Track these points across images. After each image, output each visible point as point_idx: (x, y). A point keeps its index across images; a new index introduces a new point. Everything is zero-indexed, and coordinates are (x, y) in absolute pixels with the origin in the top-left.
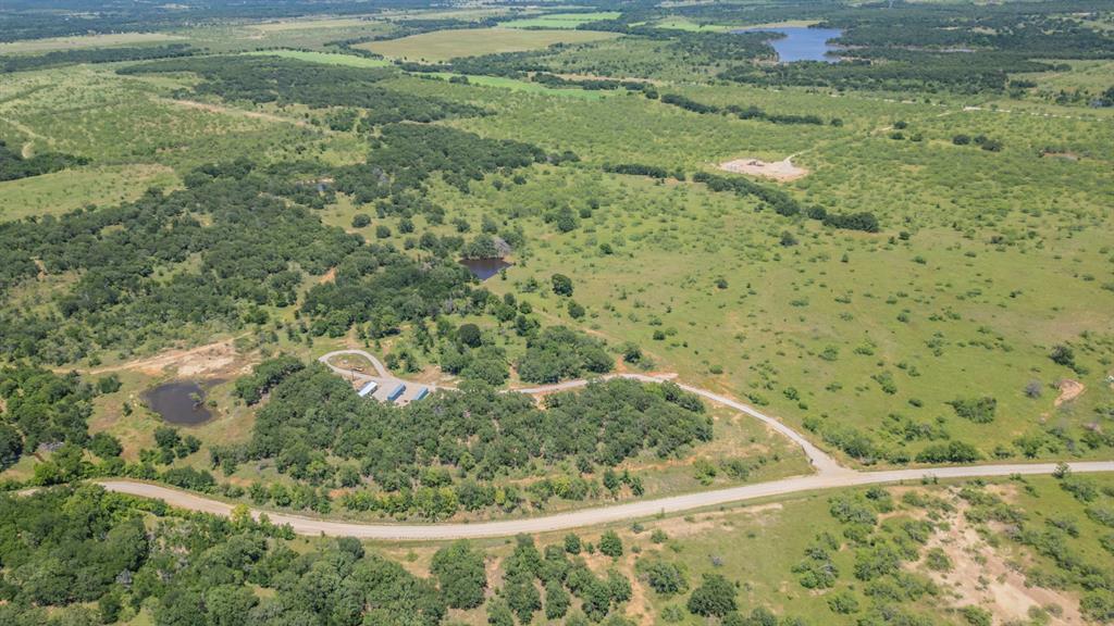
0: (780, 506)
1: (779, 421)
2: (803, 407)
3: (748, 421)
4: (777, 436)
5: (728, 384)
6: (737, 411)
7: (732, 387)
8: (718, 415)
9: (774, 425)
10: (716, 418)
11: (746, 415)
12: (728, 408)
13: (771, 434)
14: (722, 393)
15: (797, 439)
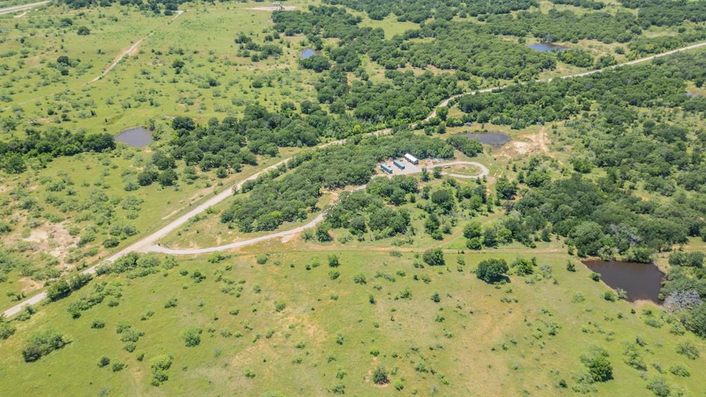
0: (164, 218)
1: (193, 255)
2: (185, 273)
3: (212, 242)
4: (187, 245)
5: (246, 257)
6: (223, 244)
7: (241, 257)
8: (231, 235)
9: (195, 251)
10: (230, 233)
11: (216, 245)
12: (229, 243)
13: (191, 243)
14: (242, 249)
15: (175, 251)
